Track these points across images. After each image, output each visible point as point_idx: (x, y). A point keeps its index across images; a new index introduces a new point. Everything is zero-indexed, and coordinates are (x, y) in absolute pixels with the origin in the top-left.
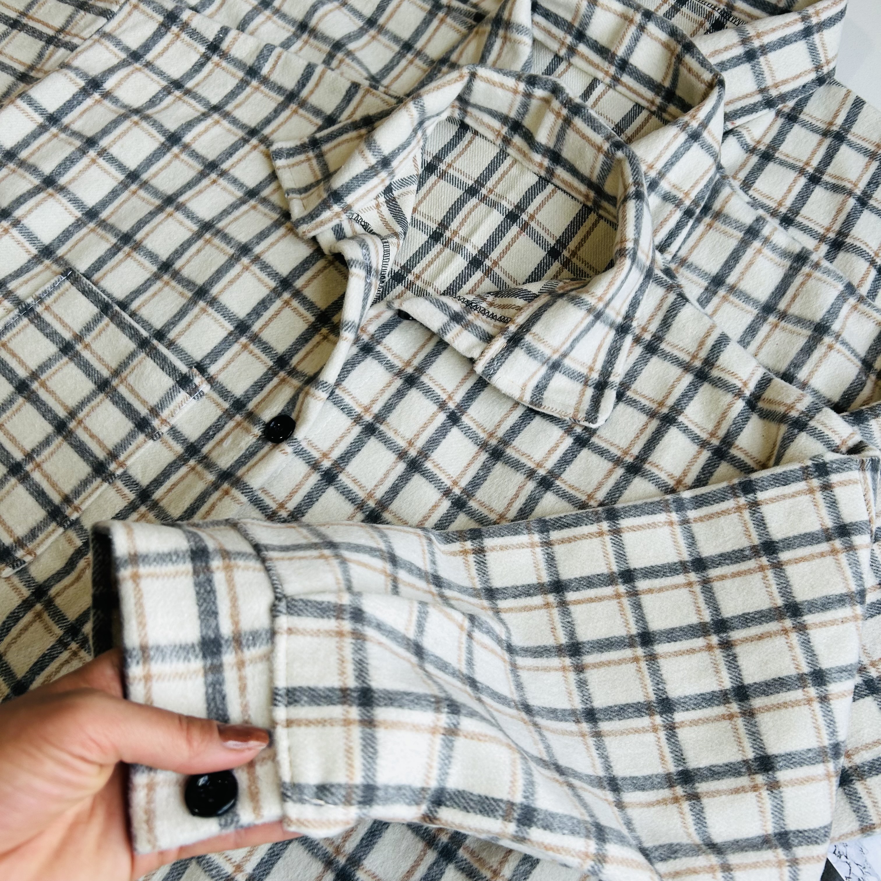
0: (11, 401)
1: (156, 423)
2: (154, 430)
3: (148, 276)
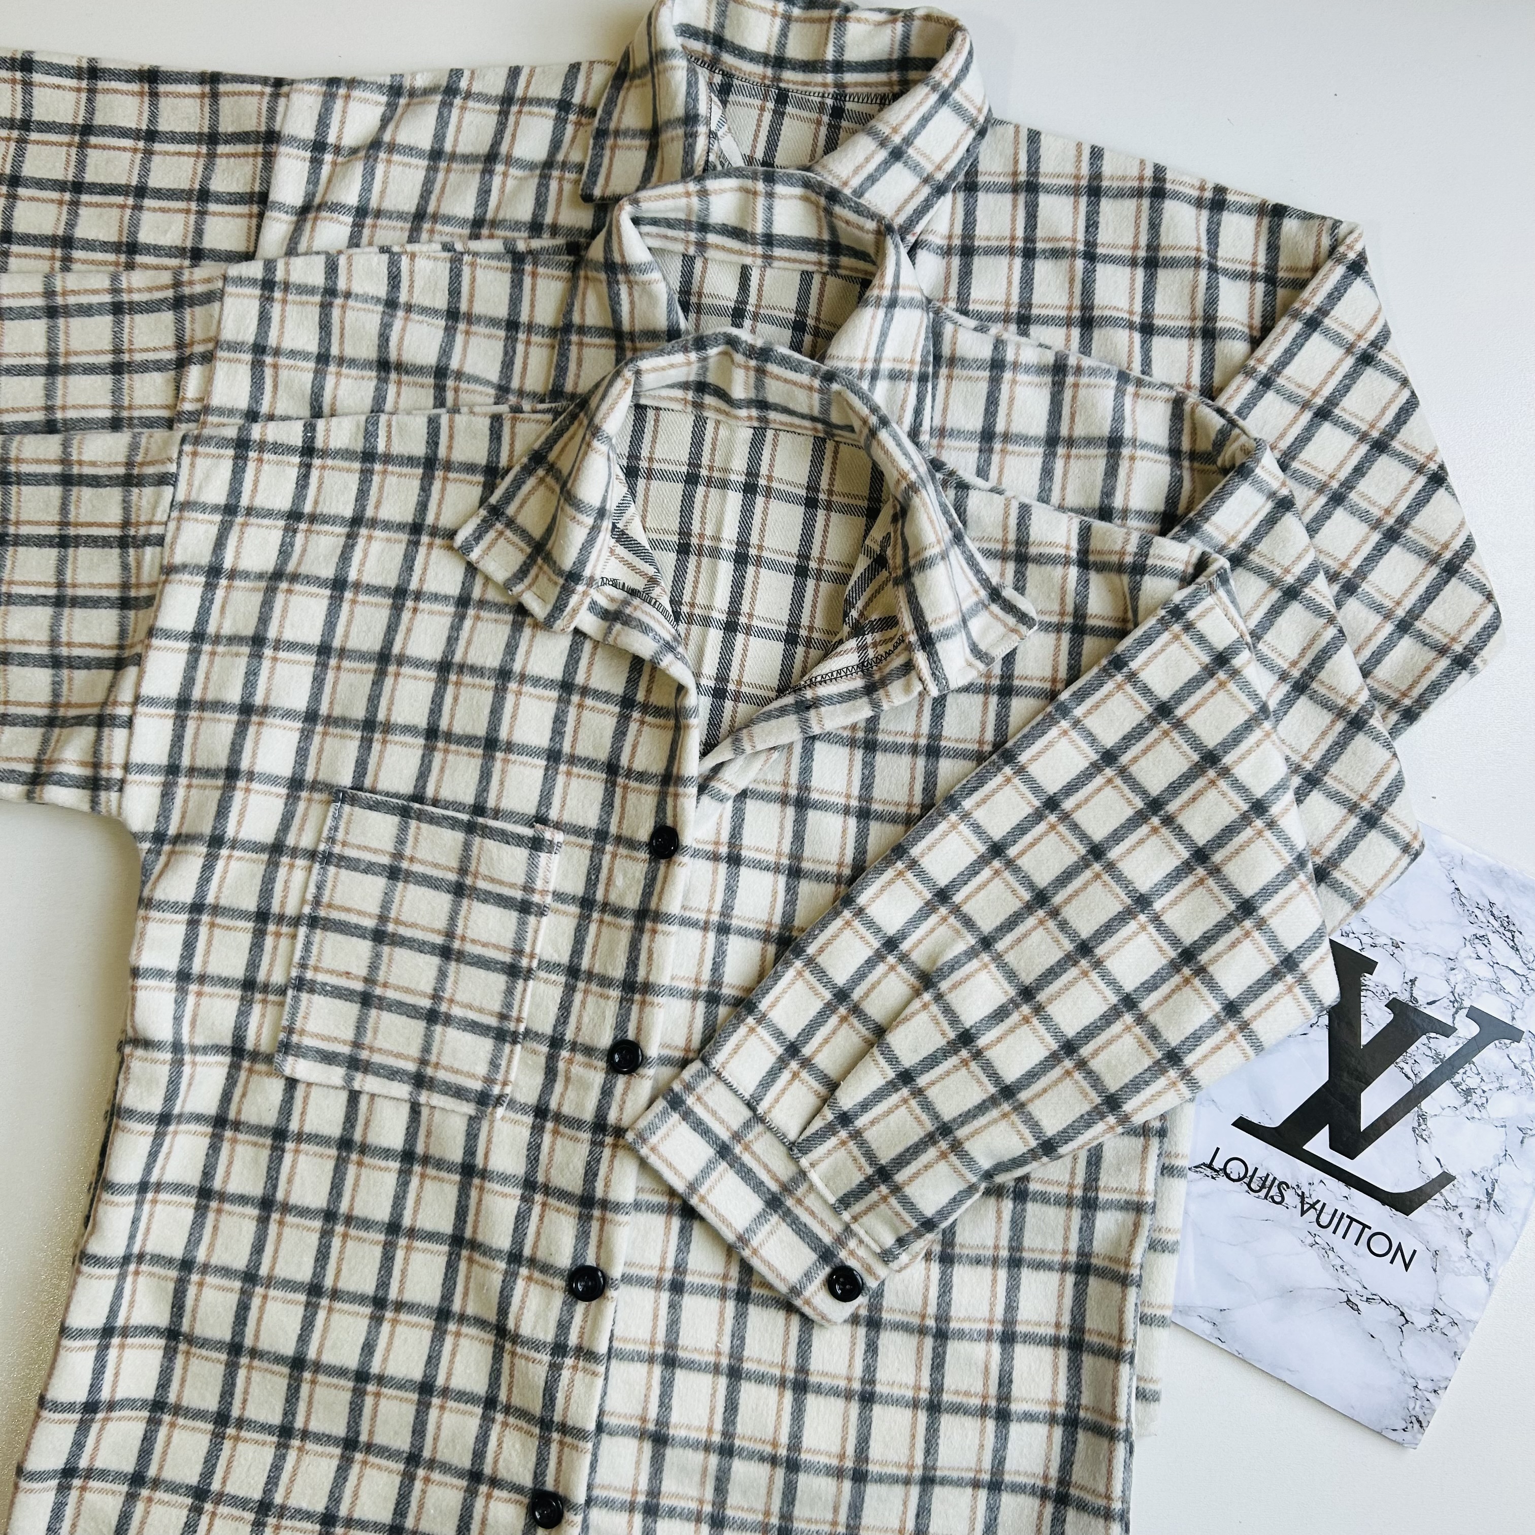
0: (377, 956)
1: (536, 898)
2: (538, 905)
3: (420, 752)
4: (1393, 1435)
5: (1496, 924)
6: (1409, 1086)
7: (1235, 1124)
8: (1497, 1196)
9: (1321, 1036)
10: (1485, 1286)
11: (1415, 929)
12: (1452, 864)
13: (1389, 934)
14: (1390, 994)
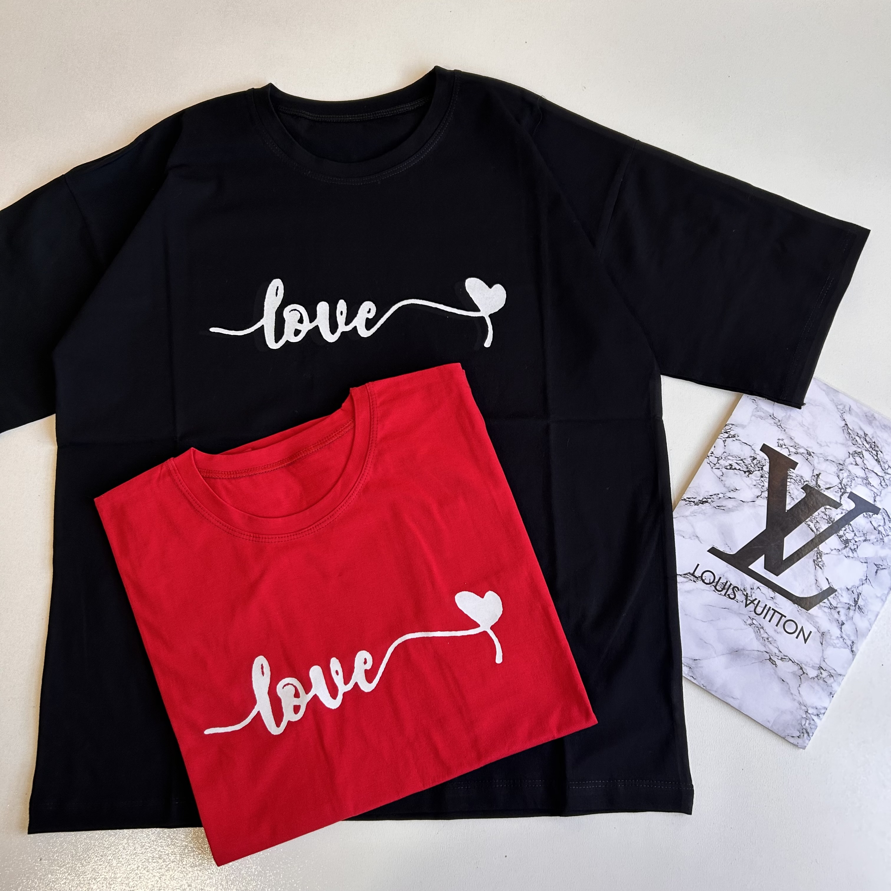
4: (792, 740)
5: (868, 446)
6: (812, 536)
7: (709, 551)
8: (860, 602)
9: (763, 503)
10: (850, 655)
11: (821, 445)
12: (844, 410)
13: (805, 447)
14: (804, 482)
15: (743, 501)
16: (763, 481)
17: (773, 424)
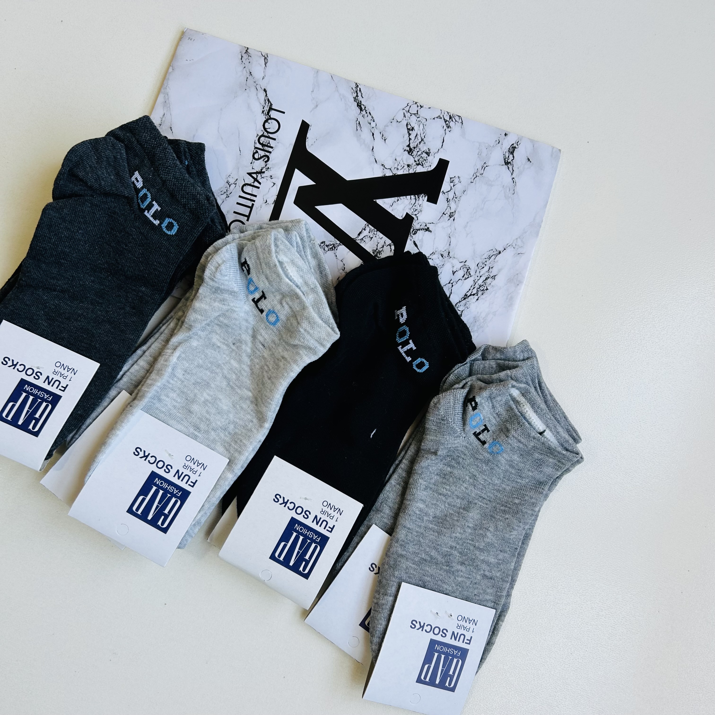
5: (480, 282)
6: (353, 235)
7: (303, 122)
9: (377, 173)
11: (465, 227)
12: (517, 247)
13: (458, 210)
14: (416, 215)
15: (373, 150)
16: (403, 167)
17: (475, 166)
